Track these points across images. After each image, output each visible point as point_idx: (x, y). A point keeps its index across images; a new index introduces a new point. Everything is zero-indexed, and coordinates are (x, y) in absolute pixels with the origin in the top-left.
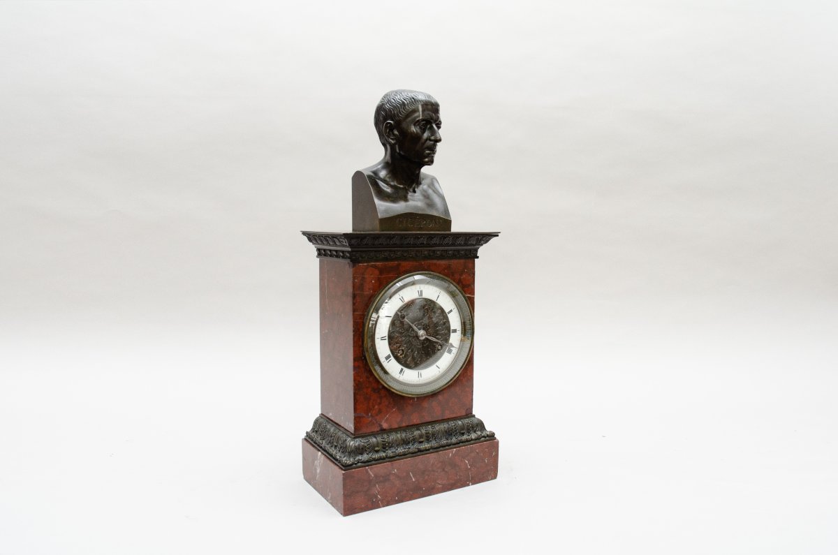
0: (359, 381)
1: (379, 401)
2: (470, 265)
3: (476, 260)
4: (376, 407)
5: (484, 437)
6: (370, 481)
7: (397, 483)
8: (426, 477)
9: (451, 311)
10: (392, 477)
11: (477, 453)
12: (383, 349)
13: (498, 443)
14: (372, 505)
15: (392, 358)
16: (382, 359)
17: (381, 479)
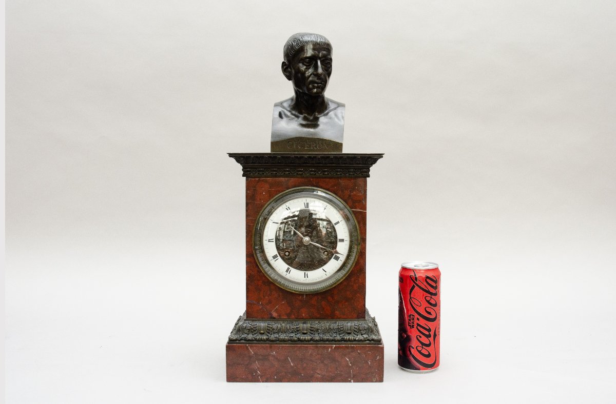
0: (250, 274)
1: (269, 293)
2: (362, 184)
3: (368, 178)
4: (267, 297)
5: (368, 340)
6: (250, 357)
7: (276, 364)
8: (305, 365)
9: (338, 222)
10: (271, 358)
11: (359, 353)
12: (270, 250)
13: (383, 348)
14: (252, 377)
15: (279, 257)
16: (270, 258)
17: (261, 357)
